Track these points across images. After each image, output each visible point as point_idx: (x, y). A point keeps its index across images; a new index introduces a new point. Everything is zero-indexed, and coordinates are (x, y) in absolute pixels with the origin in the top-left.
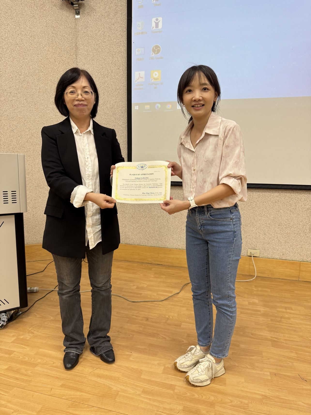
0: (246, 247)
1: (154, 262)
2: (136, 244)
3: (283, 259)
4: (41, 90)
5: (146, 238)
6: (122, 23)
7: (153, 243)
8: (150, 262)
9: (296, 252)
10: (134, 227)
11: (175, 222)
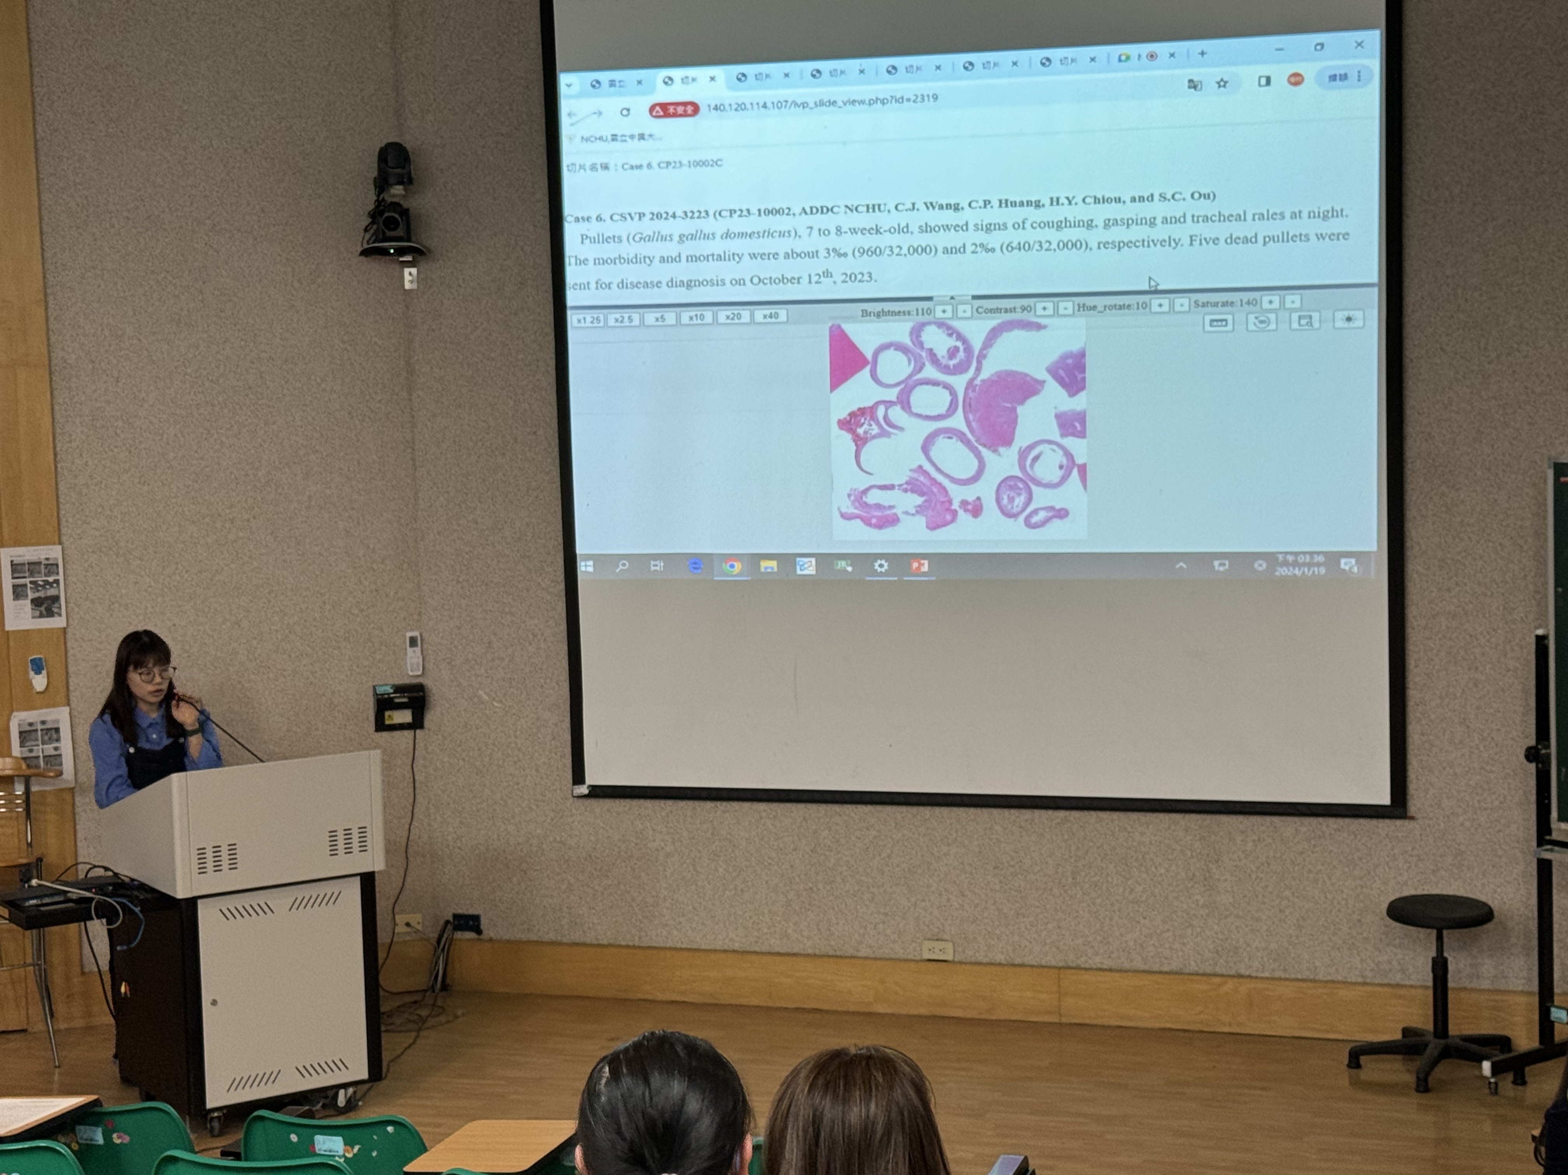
0: (918, 935)
1: (660, 996)
2: (605, 942)
3: (1017, 962)
4: (313, 503)
5: (633, 920)
7: (657, 935)
8: (649, 997)
9: (1048, 941)
10: (597, 888)
11: (716, 870)
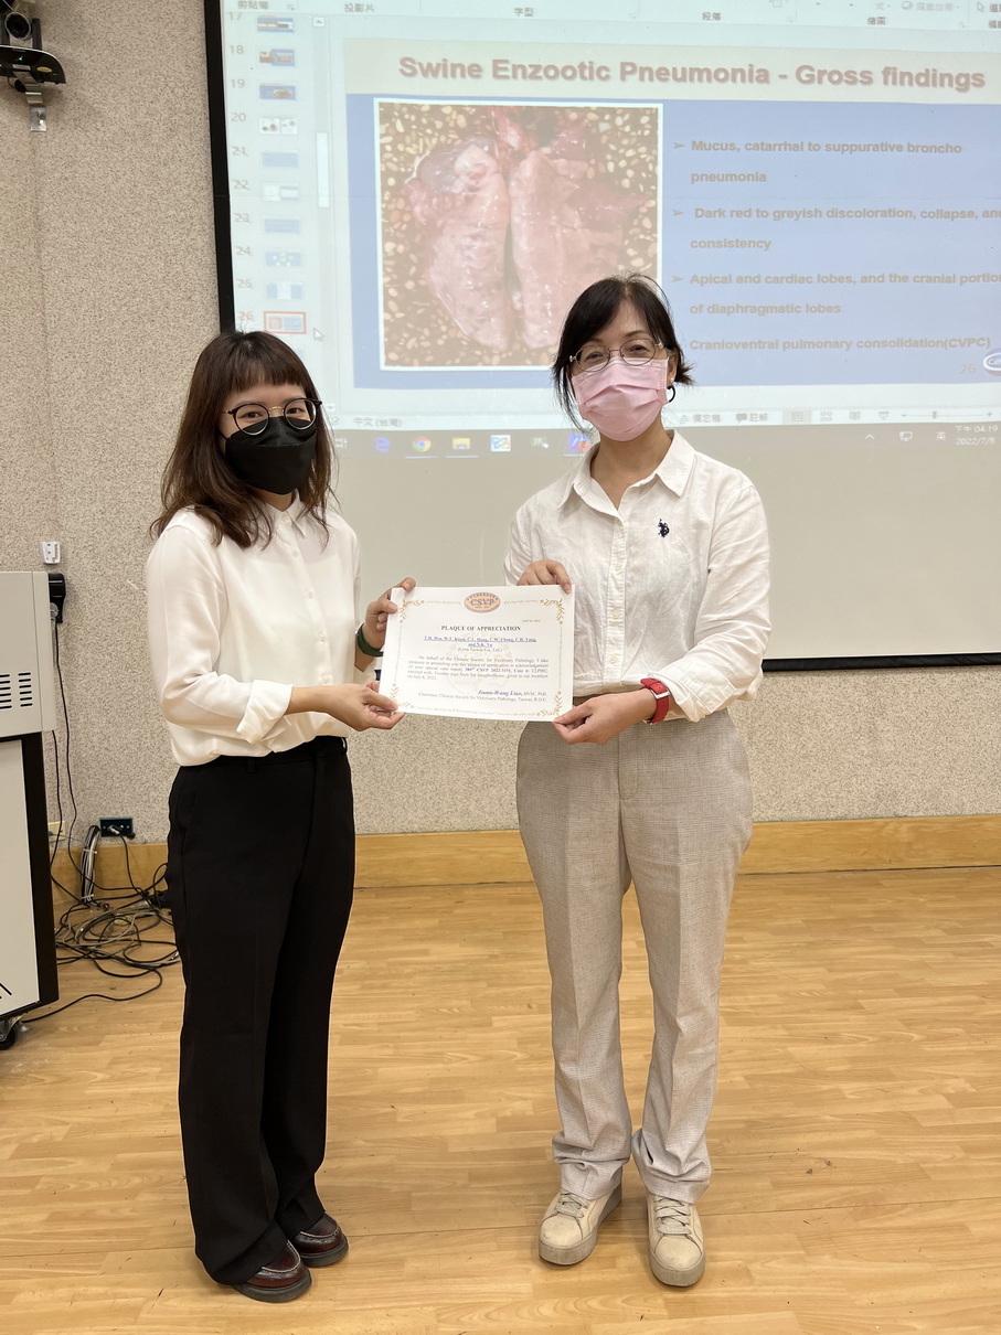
6: (192, 161)
11: (395, 753)
